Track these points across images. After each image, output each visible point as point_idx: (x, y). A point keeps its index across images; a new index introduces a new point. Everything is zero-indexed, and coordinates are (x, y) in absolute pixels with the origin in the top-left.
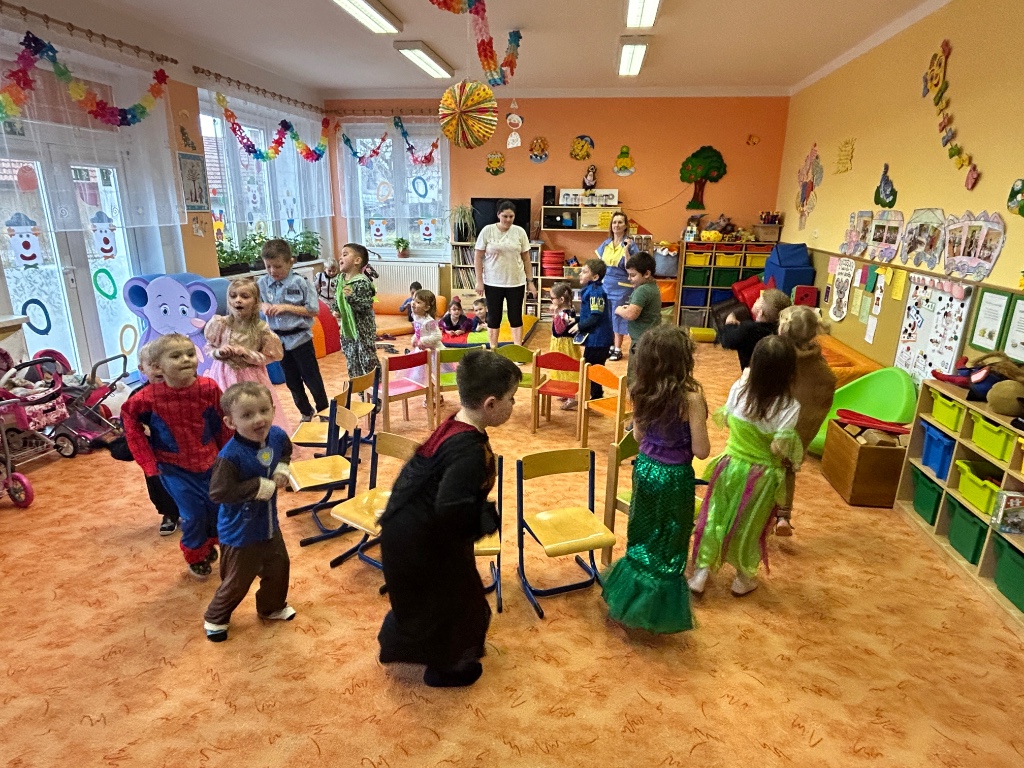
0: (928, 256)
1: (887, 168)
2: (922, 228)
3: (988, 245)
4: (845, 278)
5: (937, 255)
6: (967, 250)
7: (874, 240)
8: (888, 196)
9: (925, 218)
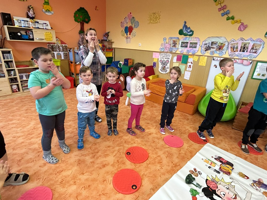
0: (218, 52)
1: (185, 22)
2: (212, 43)
3: (255, 48)
4: (166, 60)
5: (223, 52)
6: (242, 50)
7: (181, 47)
8: (188, 32)
9: (213, 40)
